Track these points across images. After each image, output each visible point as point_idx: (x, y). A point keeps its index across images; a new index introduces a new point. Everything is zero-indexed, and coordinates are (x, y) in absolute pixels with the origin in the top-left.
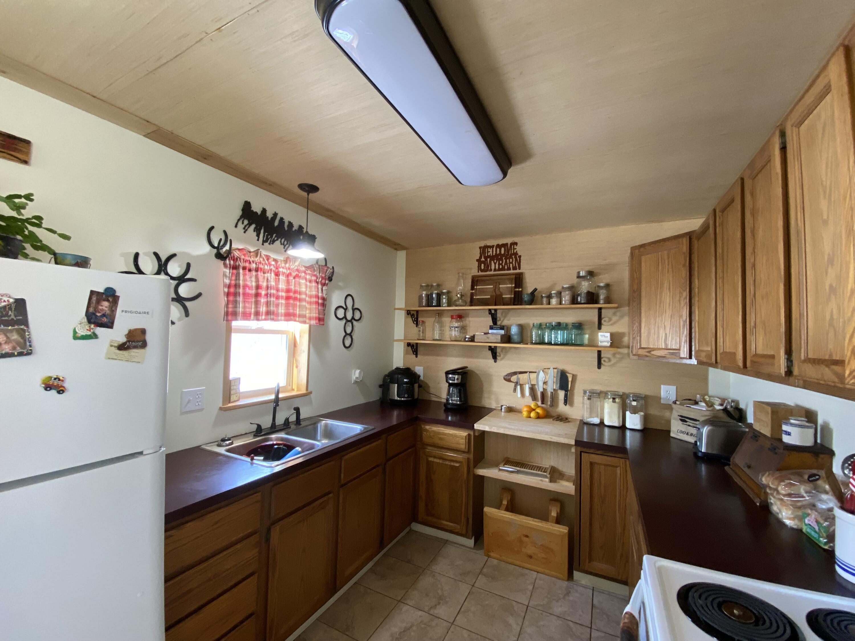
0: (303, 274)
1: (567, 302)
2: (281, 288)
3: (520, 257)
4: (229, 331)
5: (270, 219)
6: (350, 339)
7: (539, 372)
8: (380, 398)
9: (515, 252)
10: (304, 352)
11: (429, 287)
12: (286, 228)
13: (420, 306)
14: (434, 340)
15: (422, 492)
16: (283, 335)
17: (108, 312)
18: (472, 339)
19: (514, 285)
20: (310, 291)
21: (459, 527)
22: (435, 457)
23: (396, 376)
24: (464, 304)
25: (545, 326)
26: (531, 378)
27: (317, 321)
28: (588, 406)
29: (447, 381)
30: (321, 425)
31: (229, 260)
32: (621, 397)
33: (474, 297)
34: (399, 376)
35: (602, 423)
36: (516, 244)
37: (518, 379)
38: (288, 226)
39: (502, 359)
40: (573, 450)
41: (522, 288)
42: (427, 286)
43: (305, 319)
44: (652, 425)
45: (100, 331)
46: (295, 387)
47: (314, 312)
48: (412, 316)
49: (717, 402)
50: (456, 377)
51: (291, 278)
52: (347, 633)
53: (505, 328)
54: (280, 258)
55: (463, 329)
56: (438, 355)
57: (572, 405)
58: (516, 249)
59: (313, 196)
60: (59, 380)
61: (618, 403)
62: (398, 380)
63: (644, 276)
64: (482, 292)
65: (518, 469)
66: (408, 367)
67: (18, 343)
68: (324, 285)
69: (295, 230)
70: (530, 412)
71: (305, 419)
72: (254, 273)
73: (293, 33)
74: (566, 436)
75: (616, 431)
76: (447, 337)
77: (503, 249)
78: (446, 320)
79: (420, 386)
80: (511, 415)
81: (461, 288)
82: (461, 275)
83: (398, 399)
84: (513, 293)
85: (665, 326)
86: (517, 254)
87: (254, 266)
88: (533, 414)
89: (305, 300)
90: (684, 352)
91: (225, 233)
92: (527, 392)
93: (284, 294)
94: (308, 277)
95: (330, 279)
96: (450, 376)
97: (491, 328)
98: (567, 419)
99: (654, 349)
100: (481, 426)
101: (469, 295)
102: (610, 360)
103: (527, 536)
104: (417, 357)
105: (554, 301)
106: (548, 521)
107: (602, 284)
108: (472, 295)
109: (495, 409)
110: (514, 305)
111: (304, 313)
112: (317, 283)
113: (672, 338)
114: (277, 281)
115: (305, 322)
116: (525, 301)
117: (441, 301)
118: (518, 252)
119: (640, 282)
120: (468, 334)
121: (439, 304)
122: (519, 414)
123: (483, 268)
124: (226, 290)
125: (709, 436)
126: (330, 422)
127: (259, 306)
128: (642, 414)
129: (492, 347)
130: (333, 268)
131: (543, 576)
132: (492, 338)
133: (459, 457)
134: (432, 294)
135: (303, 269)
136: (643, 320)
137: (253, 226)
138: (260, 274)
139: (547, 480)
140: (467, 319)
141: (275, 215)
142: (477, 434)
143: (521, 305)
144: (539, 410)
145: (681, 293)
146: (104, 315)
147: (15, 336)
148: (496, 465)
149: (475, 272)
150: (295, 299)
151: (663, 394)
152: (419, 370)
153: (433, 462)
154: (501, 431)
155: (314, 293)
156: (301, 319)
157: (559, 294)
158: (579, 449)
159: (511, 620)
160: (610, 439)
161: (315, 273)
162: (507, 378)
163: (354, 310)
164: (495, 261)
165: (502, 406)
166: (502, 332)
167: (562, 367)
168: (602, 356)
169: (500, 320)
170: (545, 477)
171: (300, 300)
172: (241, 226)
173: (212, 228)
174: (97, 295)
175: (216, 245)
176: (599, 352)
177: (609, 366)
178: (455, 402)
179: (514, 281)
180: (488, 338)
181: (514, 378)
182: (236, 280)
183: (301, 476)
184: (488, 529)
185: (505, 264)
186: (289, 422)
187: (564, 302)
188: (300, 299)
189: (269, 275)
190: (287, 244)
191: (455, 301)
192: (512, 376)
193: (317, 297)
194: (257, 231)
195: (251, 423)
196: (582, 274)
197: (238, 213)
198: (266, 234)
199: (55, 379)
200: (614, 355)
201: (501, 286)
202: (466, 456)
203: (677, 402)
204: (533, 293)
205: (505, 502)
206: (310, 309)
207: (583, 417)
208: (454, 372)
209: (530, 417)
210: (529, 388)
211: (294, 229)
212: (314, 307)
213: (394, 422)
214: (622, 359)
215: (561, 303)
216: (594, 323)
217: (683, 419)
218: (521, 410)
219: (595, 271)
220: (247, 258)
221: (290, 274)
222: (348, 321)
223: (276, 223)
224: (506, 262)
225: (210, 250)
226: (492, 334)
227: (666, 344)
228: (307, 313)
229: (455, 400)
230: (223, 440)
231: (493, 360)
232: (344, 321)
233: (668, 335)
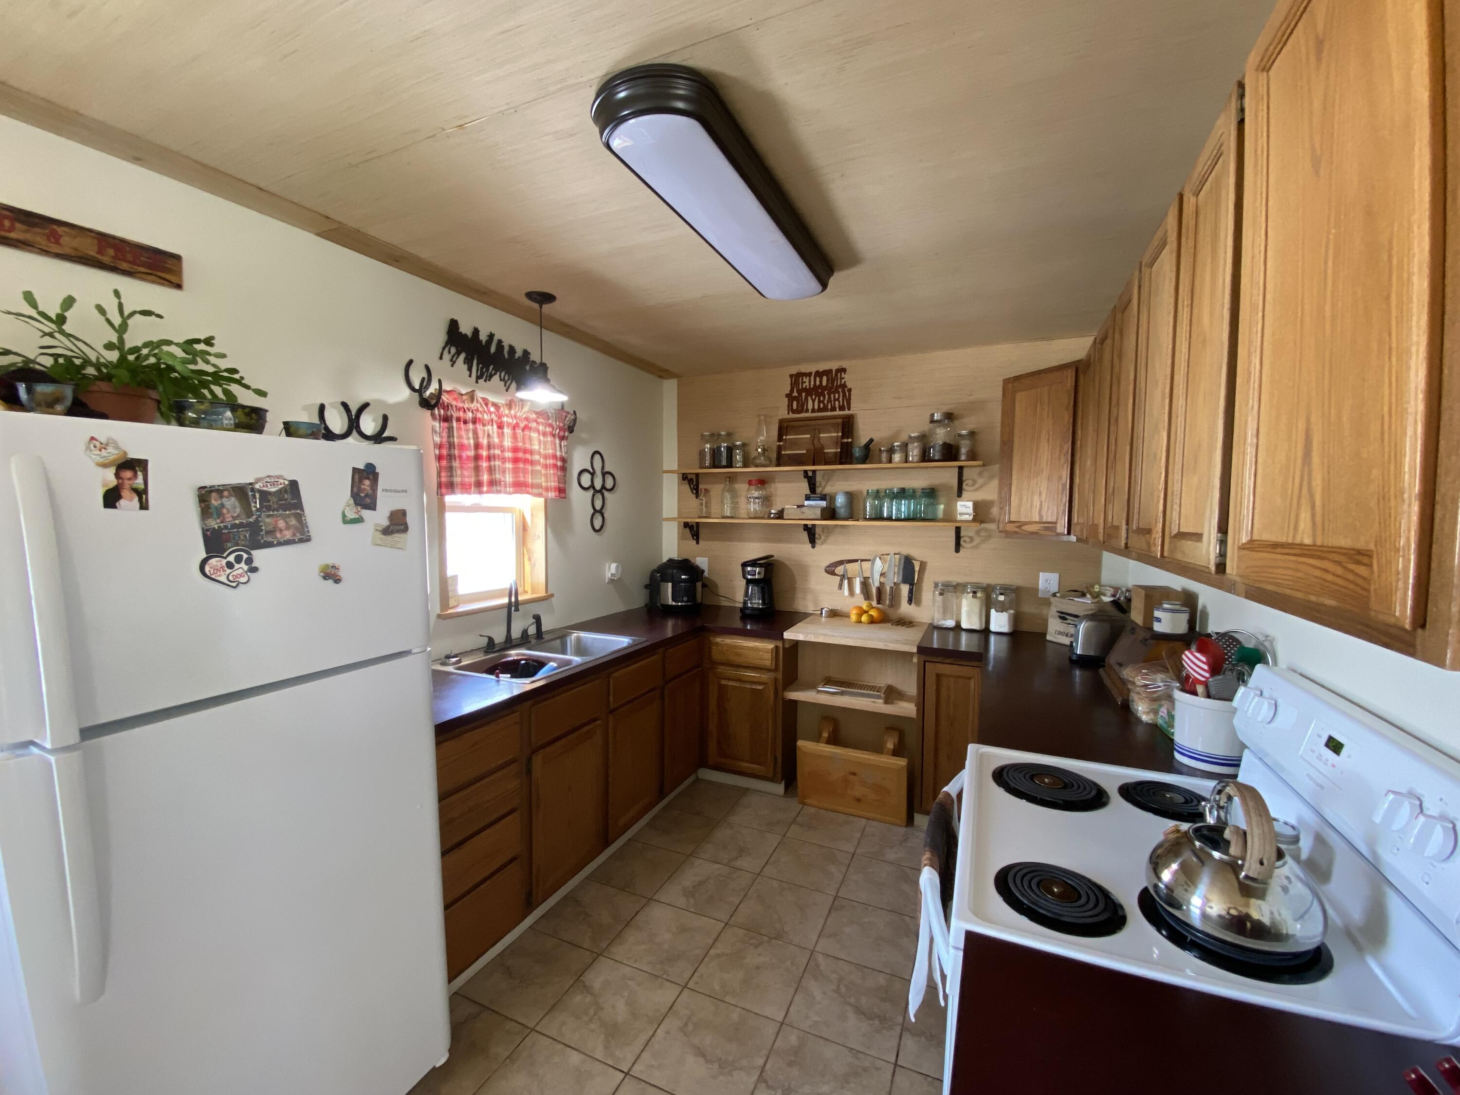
0: (534, 425)
1: (916, 459)
2: (506, 447)
3: (850, 390)
4: (442, 508)
5: (484, 344)
6: (600, 518)
7: (875, 559)
8: (646, 605)
9: (843, 382)
10: (539, 537)
11: (714, 436)
12: (506, 355)
13: (701, 467)
14: (724, 517)
15: (713, 726)
16: (506, 514)
17: (370, 492)
18: (780, 515)
19: (840, 434)
20: (545, 449)
21: (763, 768)
22: (729, 679)
23: (670, 571)
24: (767, 463)
25: (883, 494)
26: (864, 568)
27: (557, 493)
28: (941, 604)
29: (744, 577)
30: (571, 640)
31: (439, 409)
32: (984, 591)
33: (783, 453)
34: (675, 571)
35: (958, 627)
36: (844, 370)
37: (846, 571)
38: (509, 352)
39: (823, 543)
40: (915, 660)
41: (852, 438)
42: (712, 435)
43: (540, 490)
44: (1025, 627)
45: (366, 513)
46: (528, 588)
47: (552, 479)
48: (690, 481)
49: (1110, 592)
50: (758, 570)
51: (519, 431)
52: (627, 890)
53: (828, 497)
54: (500, 400)
55: (767, 500)
56: (730, 540)
57: (918, 603)
58: (844, 378)
59: (547, 308)
60: (336, 568)
61: (980, 598)
62: (673, 577)
63: (1018, 420)
64: (794, 444)
65: (843, 689)
66: (686, 558)
67: (296, 528)
68: (562, 438)
69: (519, 358)
70: (860, 615)
71: (548, 632)
72: (471, 426)
73: (556, 132)
74: (907, 642)
75: (975, 636)
76: (743, 512)
77: (825, 378)
78: (741, 487)
79: (704, 586)
80: (836, 620)
81: (762, 438)
82: (762, 418)
83: (674, 603)
84: (839, 447)
85: (1040, 492)
86: (846, 386)
87: (470, 415)
88: (864, 618)
89: (538, 463)
90: (1062, 527)
91: (427, 368)
92: (858, 589)
93: (509, 455)
94: (541, 428)
95: (571, 430)
96: (749, 569)
97: (808, 498)
98: (911, 623)
99: (1026, 523)
100: (793, 634)
101: (775, 448)
102: (972, 539)
103: (854, 774)
104: (698, 543)
105: (897, 457)
106: (882, 753)
107: (964, 432)
108: (779, 448)
109: (811, 614)
110: (841, 463)
111: (539, 481)
112: (554, 436)
113: (1048, 508)
114: (501, 436)
115: (539, 495)
116: (857, 458)
117: (734, 458)
118: (847, 383)
119: (1013, 429)
120: (774, 507)
121: (730, 465)
122: (846, 619)
123: (795, 407)
124: (437, 452)
125: (1087, 635)
126: (583, 635)
127: (481, 473)
128: (1012, 612)
129: (809, 526)
130: (575, 412)
131: (875, 823)
132: (808, 513)
133: (765, 677)
134: (719, 448)
135: (534, 416)
136: (1014, 482)
137: (463, 356)
138: (479, 427)
139: (881, 701)
140: (773, 485)
141: (491, 336)
142: (787, 646)
143: (851, 463)
144: (873, 613)
145: (1061, 446)
146: (367, 496)
147: (293, 522)
148: (812, 686)
149: (783, 413)
150: (526, 461)
151: (1041, 585)
152: (702, 562)
153: (727, 685)
154: (820, 640)
155: (551, 451)
156: (535, 491)
157: (905, 447)
158: (923, 658)
159: (832, 868)
160: (967, 645)
161: (550, 421)
162: (830, 570)
163: (604, 474)
164: (814, 397)
165: (822, 609)
166: (823, 504)
167: (905, 551)
168: (962, 534)
169: (820, 484)
170: (879, 697)
171: (532, 463)
172: (447, 357)
173: (410, 362)
174: (359, 473)
175: (417, 387)
176: (958, 530)
177: (972, 547)
178: (756, 606)
179: (840, 427)
180: (803, 513)
181: (839, 570)
182: (449, 437)
183: (564, 695)
184: (803, 769)
185: (828, 402)
186: (527, 636)
187: (911, 459)
188: (532, 461)
189: (490, 427)
190: (508, 380)
191: (754, 458)
192: (836, 567)
193: (554, 457)
194: (468, 362)
195: (481, 636)
196: (937, 417)
197: (442, 337)
198: (481, 366)
199: (332, 567)
200: (978, 533)
201: (821, 435)
202: (772, 675)
203: (1058, 595)
204: (867, 446)
205: (825, 735)
206: (546, 475)
207: (933, 620)
208: (754, 563)
209: (861, 622)
210: (861, 582)
211: (517, 356)
212: (552, 472)
213: (669, 633)
214: (989, 537)
215: (906, 461)
216: (952, 487)
217: (1063, 616)
218: (849, 613)
219: (955, 412)
220: (460, 405)
221: (517, 424)
222: (596, 491)
223: (493, 349)
224: (830, 398)
225: (411, 395)
226: (810, 506)
227: (1041, 516)
228: (542, 481)
229: (757, 603)
230: (448, 657)
231: (810, 545)
232: (591, 492)
233: (1043, 503)
